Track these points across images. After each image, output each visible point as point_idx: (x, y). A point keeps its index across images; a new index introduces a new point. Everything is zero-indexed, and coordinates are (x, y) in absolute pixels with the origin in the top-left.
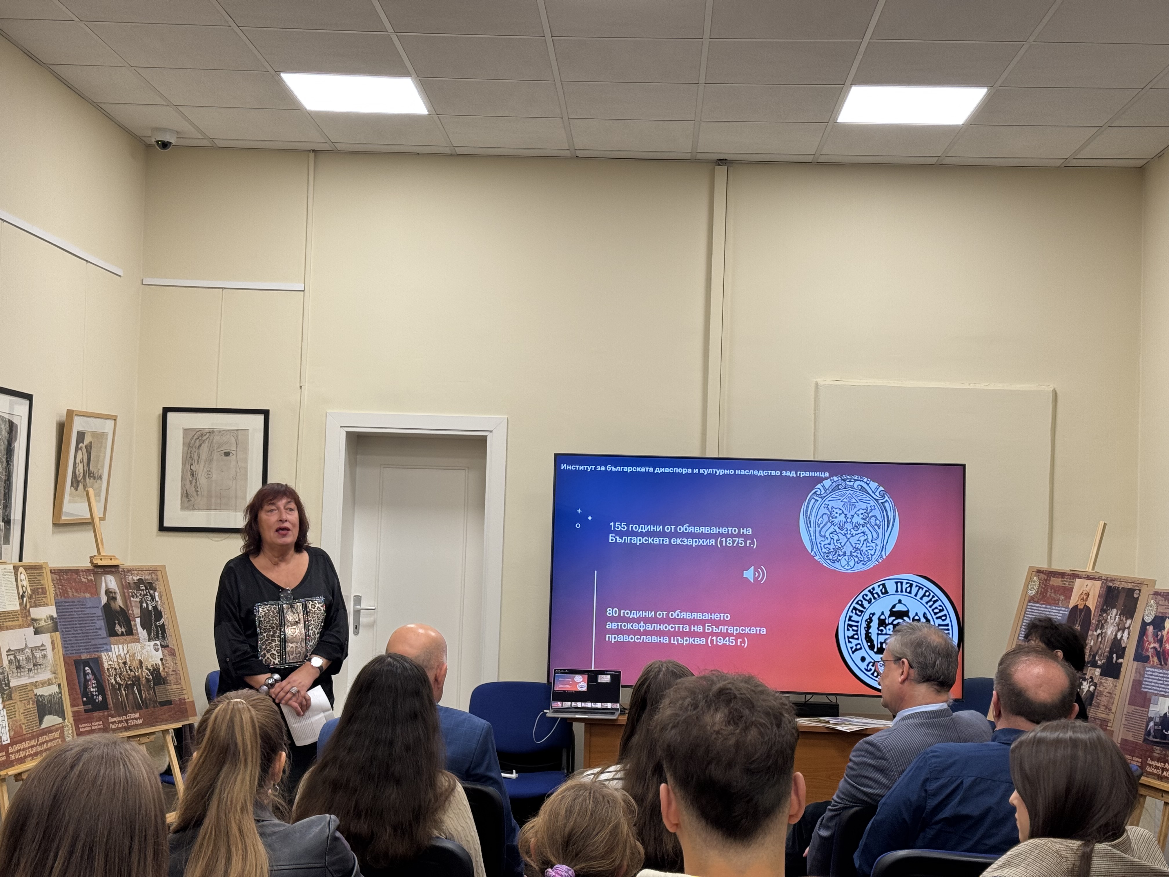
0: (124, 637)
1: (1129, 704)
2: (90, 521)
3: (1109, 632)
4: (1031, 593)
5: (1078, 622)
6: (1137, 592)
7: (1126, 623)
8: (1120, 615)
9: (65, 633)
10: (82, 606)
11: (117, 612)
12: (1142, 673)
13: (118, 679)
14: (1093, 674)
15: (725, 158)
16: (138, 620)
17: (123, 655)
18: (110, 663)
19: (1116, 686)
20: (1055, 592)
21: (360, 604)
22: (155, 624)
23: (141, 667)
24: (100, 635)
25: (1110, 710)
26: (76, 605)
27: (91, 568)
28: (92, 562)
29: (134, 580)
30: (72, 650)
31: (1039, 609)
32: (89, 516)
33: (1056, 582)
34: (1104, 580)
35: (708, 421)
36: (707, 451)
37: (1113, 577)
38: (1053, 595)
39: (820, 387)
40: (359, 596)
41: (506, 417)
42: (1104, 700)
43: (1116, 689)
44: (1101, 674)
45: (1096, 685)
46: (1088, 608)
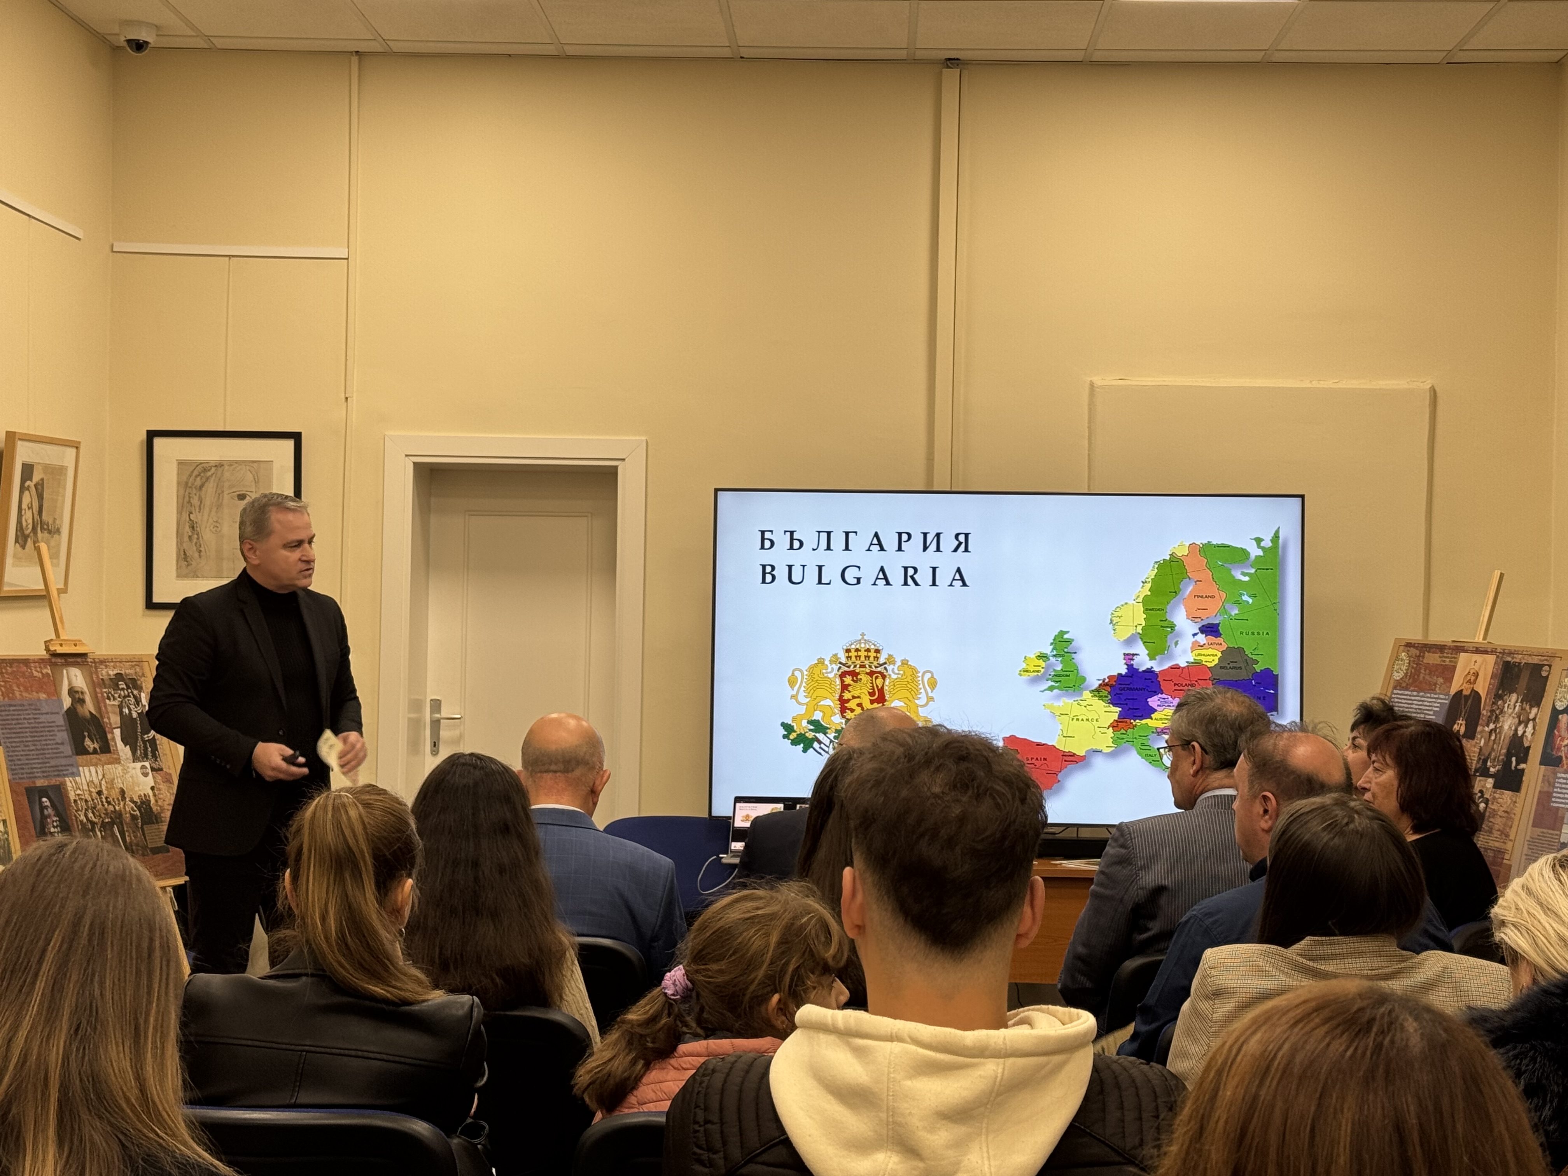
0: (98, 756)
1: (1533, 826)
2: (44, 593)
3: (1506, 727)
4: (1398, 676)
5: (1463, 715)
6: (1547, 668)
7: (1530, 713)
8: (1522, 702)
9: (11, 749)
10: (34, 712)
11: (86, 720)
12: (1552, 780)
13: (90, 815)
14: (1483, 787)
15: (956, 57)
16: (117, 732)
17: (96, 781)
18: (79, 792)
19: (1515, 802)
20: (1430, 674)
21: (439, 712)
22: (143, 739)
23: (124, 798)
24: (63, 752)
25: (1507, 836)
26: (26, 710)
27: (47, 657)
28: (47, 649)
29: (110, 675)
30: (22, 774)
31: (1408, 697)
32: (43, 587)
33: (1432, 658)
34: (1500, 653)
35: (936, 440)
36: (935, 483)
37: (1513, 649)
38: (1427, 677)
39: (1097, 390)
40: (438, 700)
41: (644, 438)
42: (1498, 822)
43: (1516, 807)
44: (1495, 786)
45: (1487, 802)
46: (1477, 693)
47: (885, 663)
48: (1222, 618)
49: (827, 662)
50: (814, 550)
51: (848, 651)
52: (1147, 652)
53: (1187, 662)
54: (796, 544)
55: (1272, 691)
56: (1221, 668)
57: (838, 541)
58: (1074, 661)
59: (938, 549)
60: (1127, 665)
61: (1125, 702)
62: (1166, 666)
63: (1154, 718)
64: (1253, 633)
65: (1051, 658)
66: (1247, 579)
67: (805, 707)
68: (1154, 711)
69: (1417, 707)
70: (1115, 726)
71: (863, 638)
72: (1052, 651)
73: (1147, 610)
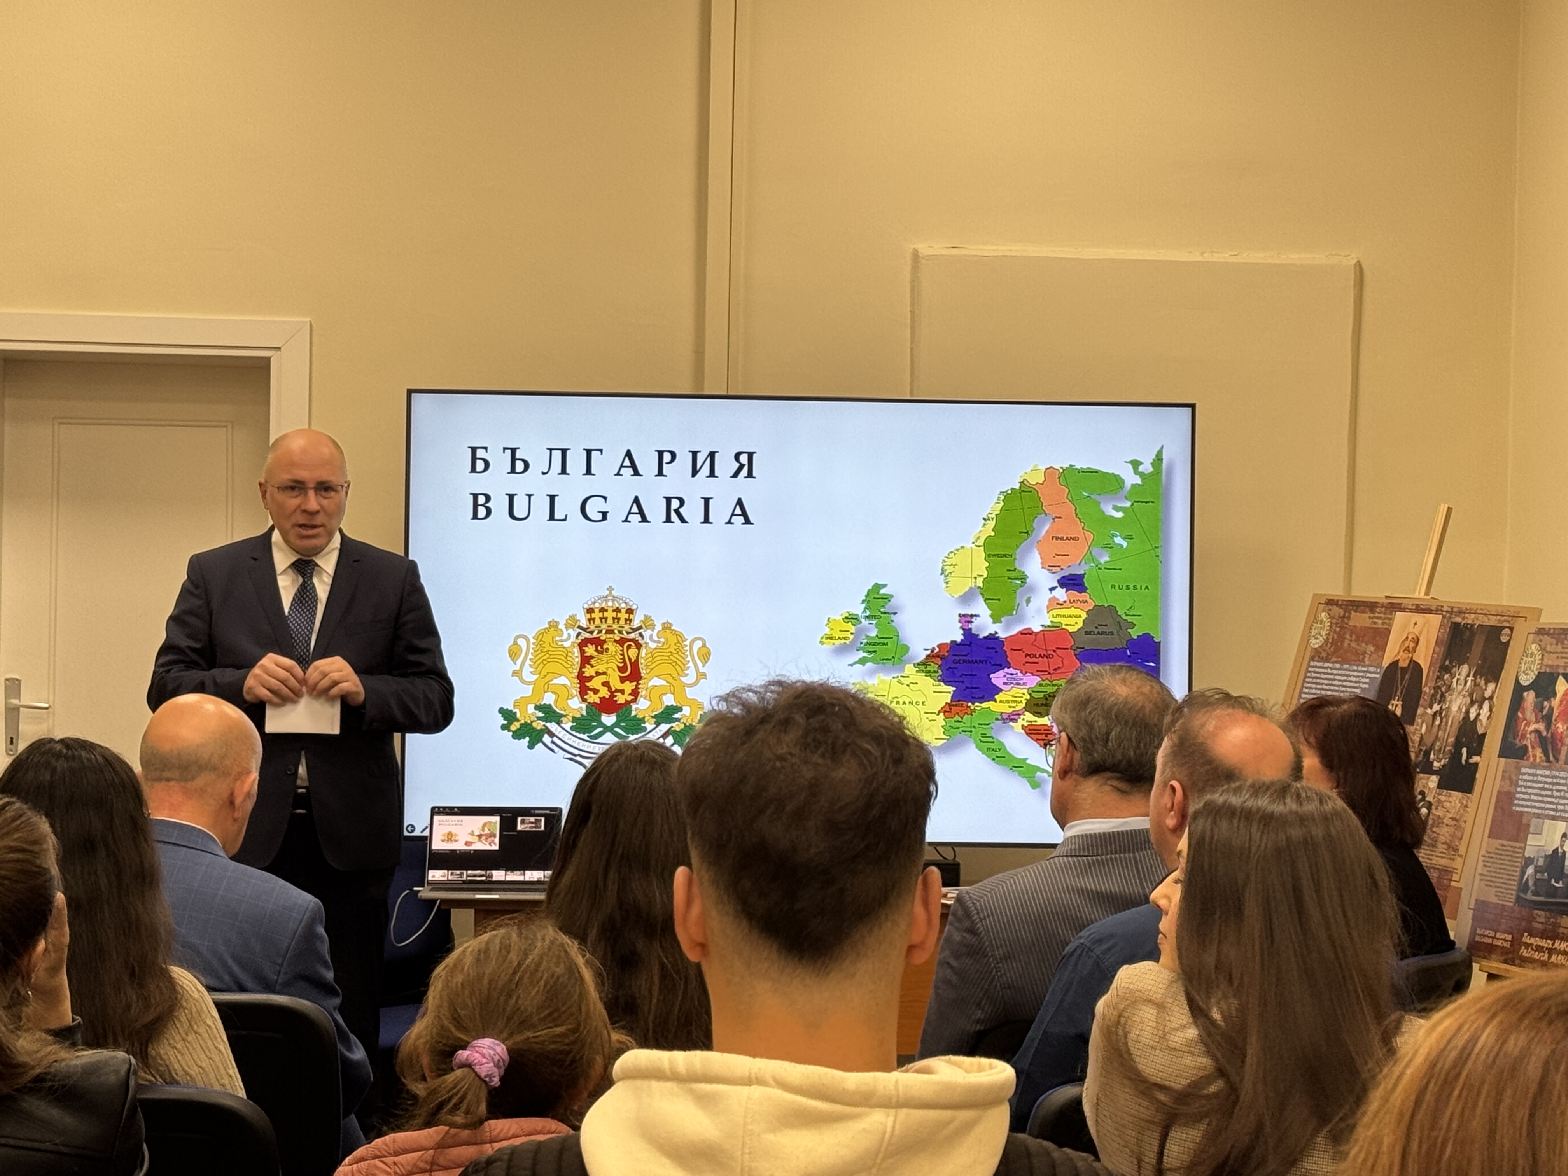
1: (1489, 837)
3: (1454, 709)
4: (1316, 643)
5: (1399, 693)
6: (1507, 631)
7: (1486, 689)
8: (1474, 676)
12: (1514, 778)
19: (1466, 806)
20: (1357, 640)
21: (18, 696)
25: (1456, 850)
31: (1329, 671)
33: (1360, 620)
34: (1447, 612)
35: (707, 326)
36: (706, 384)
37: (1463, 607)
38: (1353, 645)
39: (923, 261)
40: (17, 680)
41: (308, 319)
42: (1444, 833)
43: (1467, 812)
44: (1440, 786)
45: (1429, 806)
46: (1417, 665)
47: (641, 628)
48: (1087, 567)
49: (562, 626)
50: (544, 474)
51: (590, 611)
52: (990, 612)
53: (1043, 626)
54: (520, 466)
55: (1152, 664)
56: (1087, 633)
57: (576, 462)
58: (893, 624)
59: (712, 474)
60: (964, 629)
61: (961, 679)
62: (1014, 631)
63: (998, 700)
64: (1128, 587)
65: (863, 620)
66: (1120, 515)
67: (531, 687)
68: (998, 690)
69: (1340, 683)
70: (948, 710)
71: (611, 593)
72: (864, 611)
73: (989, 555)
